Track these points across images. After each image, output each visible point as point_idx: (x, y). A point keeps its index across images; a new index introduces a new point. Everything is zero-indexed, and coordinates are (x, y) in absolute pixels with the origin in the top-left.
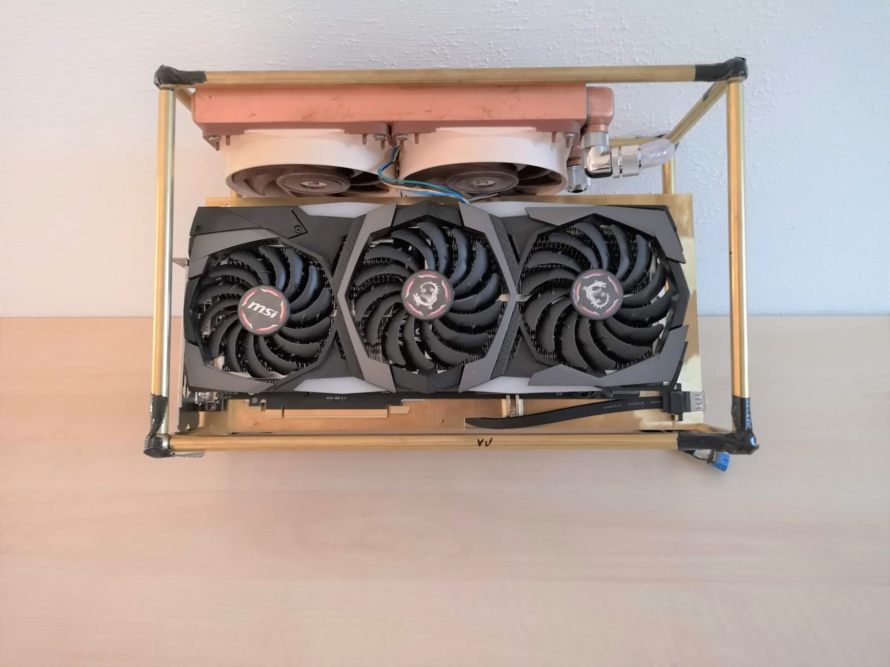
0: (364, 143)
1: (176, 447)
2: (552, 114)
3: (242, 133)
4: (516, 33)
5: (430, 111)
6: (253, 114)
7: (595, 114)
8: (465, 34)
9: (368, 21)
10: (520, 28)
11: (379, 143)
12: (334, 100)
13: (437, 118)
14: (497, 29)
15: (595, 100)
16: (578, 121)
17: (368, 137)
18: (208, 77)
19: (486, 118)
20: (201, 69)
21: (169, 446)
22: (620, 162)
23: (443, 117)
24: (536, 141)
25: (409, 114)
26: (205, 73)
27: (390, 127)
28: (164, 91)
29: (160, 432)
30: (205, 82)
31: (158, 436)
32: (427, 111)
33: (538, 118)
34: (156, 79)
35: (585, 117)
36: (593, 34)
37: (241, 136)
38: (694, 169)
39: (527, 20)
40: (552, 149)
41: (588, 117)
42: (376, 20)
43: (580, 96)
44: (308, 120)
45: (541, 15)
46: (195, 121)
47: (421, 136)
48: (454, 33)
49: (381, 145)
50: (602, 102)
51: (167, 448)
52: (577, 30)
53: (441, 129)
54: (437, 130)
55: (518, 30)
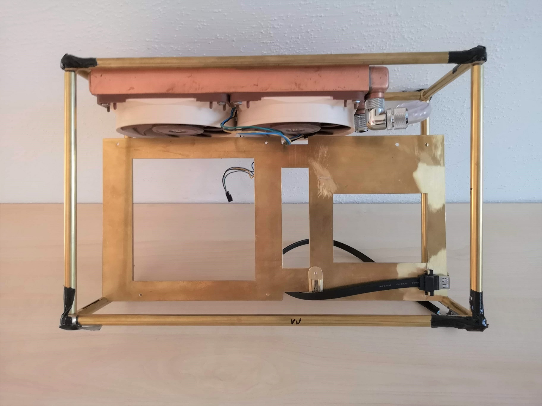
0: (211, 107)
1: (82, 323)
2: (344, 87)
3: (124, 101)
4: (320, 18)
5: (257, 85)
6: (132, 88)
7: (375, 86)
8: (283, 19)
9: (215, 11)
10: (323, 15)
11: (222, 107)
12: (189, 77)
13: (263, 90)
14: (306, 16)
15: (375, 76)
16: (363, 92)
17: (213, 103)
18: (98, 62)
19: (297, 90)
20: (93, 56)
21: (77, 322)
22: (393, 120)
23: (267, 90)
24: (333, 106)
25: (242, 87)
26: (96, 60)
27: (229, 96)
28: (68, 73)
29: (71, 312)
30: (96, 66)
31: (69, 316)
32: (255, 85)
33: (335, 90)
34: (62, 64)
35: (368, 89)
36: (374, 19)
37: (124, 103)
38: (443, 110)
39: (328, 10)
40: (344, 110)
41: (370, 88)
42: (220, 10)
43: (365, 74)
44: (170, 92)
45: (338, 6)
46: (91, 92)
47: (251, 103)
48: (276, 18)
49: (223, 108)
50: (381, 78)
51: (75, 323)
52: (363, 16)
53: (266, 98)
54: (262, 98)
55: (321, 16)
